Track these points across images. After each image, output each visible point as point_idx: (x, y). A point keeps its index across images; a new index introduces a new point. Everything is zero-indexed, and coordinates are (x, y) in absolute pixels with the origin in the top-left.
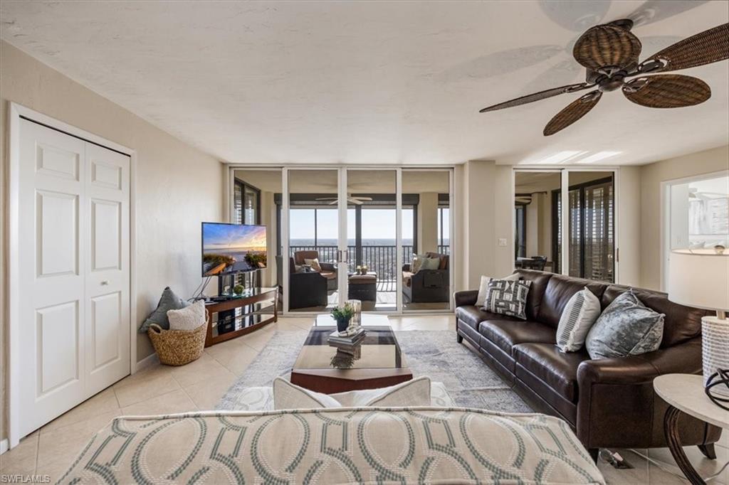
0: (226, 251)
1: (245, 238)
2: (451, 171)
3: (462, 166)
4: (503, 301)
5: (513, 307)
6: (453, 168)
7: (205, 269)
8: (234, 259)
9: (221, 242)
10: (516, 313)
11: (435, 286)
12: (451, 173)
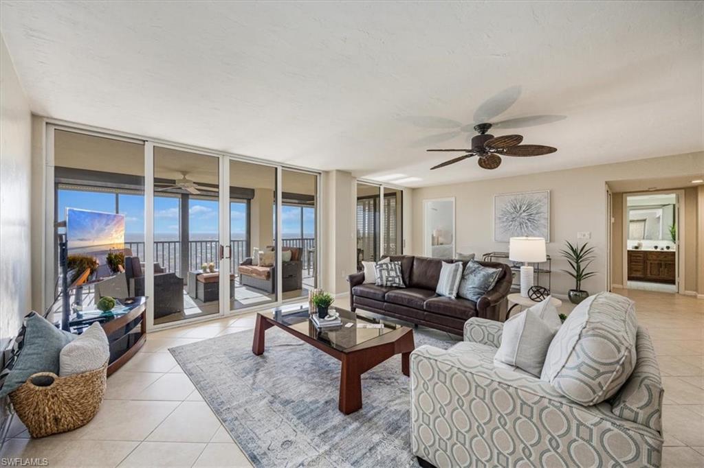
0: (88, 250)
1: (107, 231)
2: (318, 175)
3: (327, 173)
4: (391, 277)
5: (397, 280)
6: (320, 173)
7: (69, 280)
8: (97, 262)
9: (86, 238)
10: (399, 284)
11: (291, 276)
12: (318, 177)
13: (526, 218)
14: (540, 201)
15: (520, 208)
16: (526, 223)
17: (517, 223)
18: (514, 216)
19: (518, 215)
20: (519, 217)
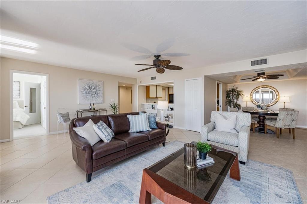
13: (94, 92)
14: (100, 85)
15: (92, 87)
16: (94, 95)
17: (90, 95)
18: (89, 91)
19: (91, 90)
20: (91, 91)
